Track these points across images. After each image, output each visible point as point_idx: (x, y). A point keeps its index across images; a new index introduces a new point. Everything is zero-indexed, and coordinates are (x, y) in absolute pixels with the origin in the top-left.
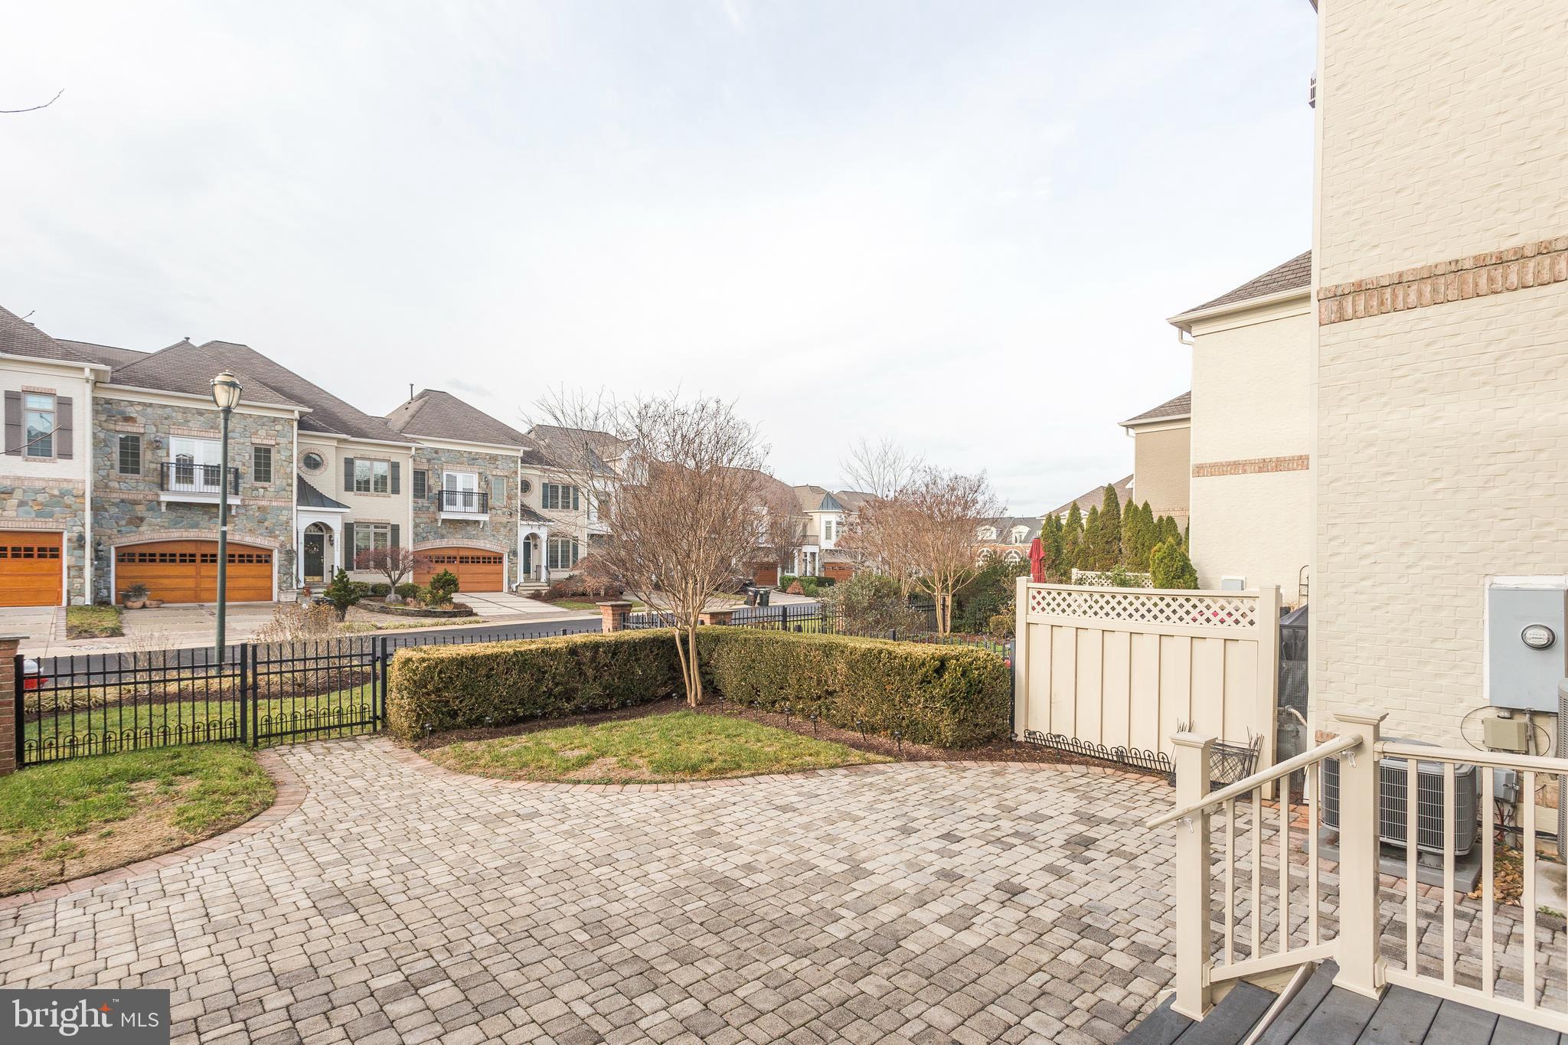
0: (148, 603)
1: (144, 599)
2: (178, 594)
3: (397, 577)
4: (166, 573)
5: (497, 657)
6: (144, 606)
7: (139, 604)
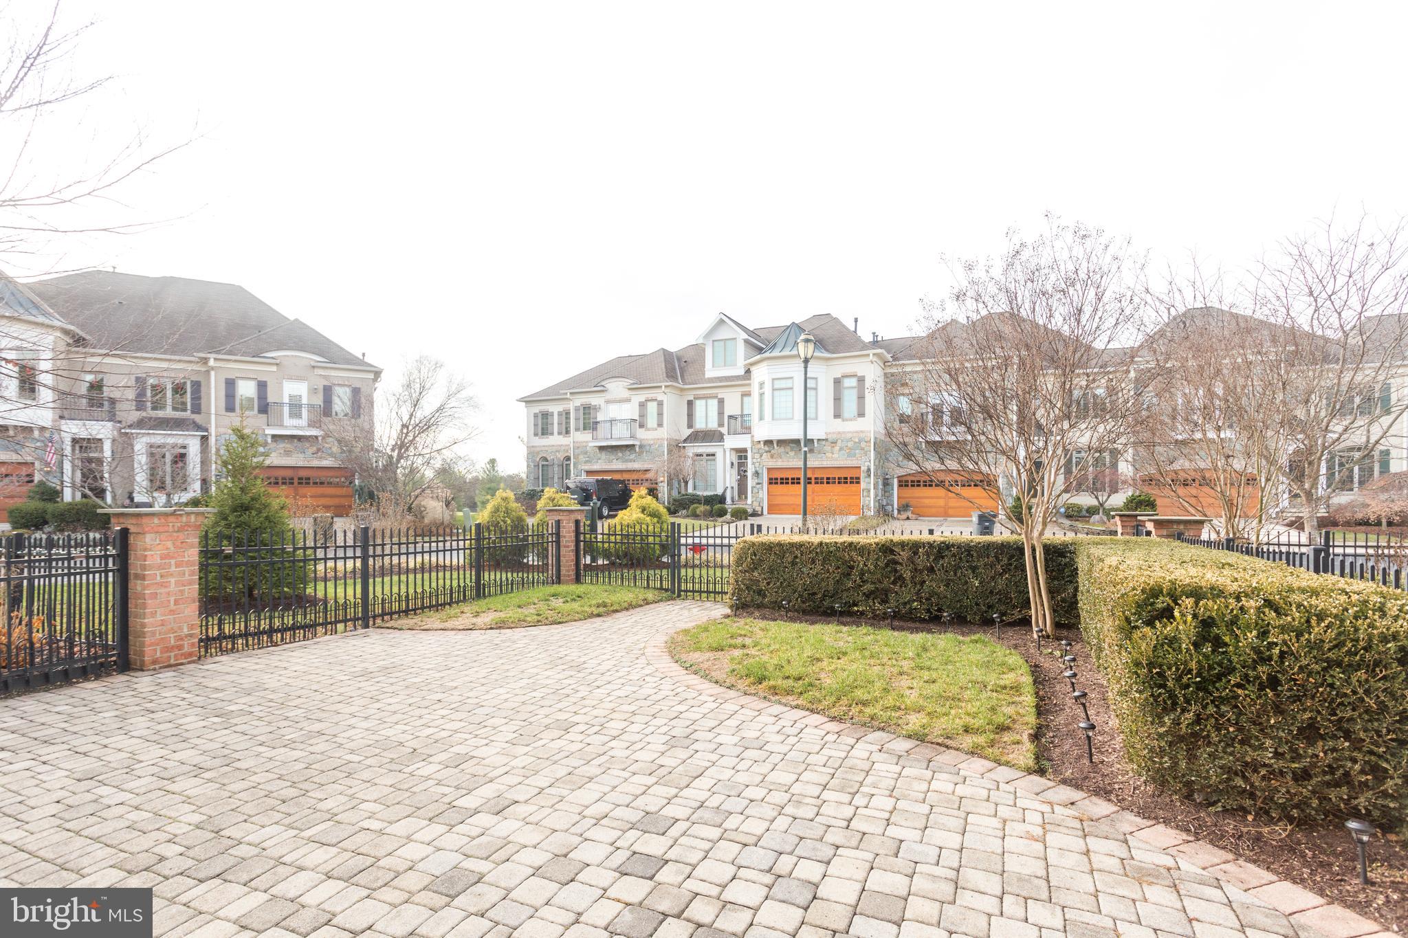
0: (910, 516)
1: (909, 514)
2: (933, 510)
3: (1105, 498)
4: (926, 495)
5: (801, 546)
6: (908, 518)
7: (904, 516)
